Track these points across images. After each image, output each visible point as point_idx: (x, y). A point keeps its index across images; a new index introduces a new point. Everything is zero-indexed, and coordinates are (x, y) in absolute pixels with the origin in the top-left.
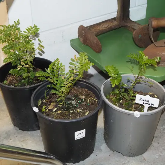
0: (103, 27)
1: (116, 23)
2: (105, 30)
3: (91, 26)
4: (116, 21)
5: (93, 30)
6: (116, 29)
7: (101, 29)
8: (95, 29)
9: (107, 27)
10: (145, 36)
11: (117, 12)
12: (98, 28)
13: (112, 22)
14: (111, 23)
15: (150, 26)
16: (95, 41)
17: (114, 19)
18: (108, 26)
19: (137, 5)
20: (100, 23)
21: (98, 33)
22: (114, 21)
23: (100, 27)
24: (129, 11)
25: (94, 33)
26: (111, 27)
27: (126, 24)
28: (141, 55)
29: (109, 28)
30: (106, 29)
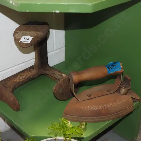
0: (21, 78)
1: (34, 72)
2: (22, 81)
3: (7, 78)
4: (34, 70)
5: (10, 83)
6: (35, 78)
7: (19, 81)
8: (11, 82)
9: (25, 78)
10: (66, 89)
11: (35, 60)
12: (15, 80)
13: (30, 71)
14: (30, 73)
15: (70, 80)
16: (12, 99)
17: (32, 67)
18: (26, 76)
19: (55, 49)
20: (17, 74)
21: (15, 86)
22: (32, 69)
23: (18, 78)
24: (47, 57)
25: (10, 87)
26: (29, 77)
27: (46, 72)
28: (65, 124)
29: (27, 78)
30: (24, 80)
